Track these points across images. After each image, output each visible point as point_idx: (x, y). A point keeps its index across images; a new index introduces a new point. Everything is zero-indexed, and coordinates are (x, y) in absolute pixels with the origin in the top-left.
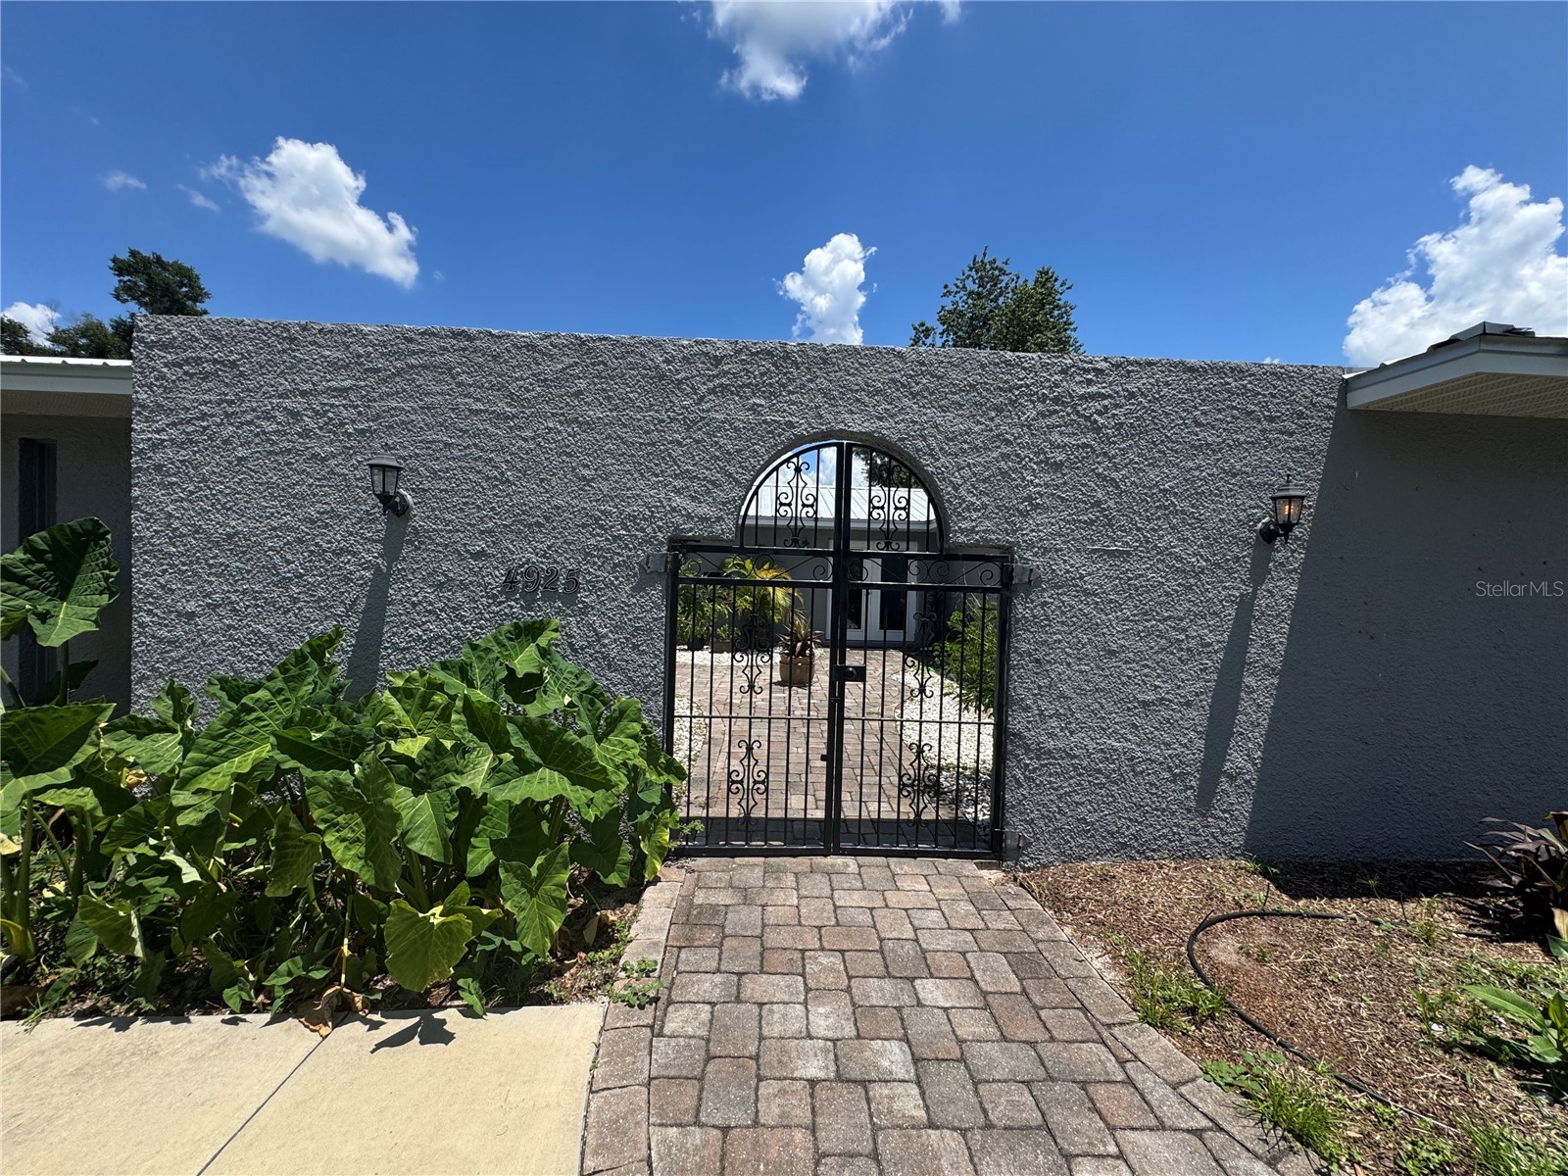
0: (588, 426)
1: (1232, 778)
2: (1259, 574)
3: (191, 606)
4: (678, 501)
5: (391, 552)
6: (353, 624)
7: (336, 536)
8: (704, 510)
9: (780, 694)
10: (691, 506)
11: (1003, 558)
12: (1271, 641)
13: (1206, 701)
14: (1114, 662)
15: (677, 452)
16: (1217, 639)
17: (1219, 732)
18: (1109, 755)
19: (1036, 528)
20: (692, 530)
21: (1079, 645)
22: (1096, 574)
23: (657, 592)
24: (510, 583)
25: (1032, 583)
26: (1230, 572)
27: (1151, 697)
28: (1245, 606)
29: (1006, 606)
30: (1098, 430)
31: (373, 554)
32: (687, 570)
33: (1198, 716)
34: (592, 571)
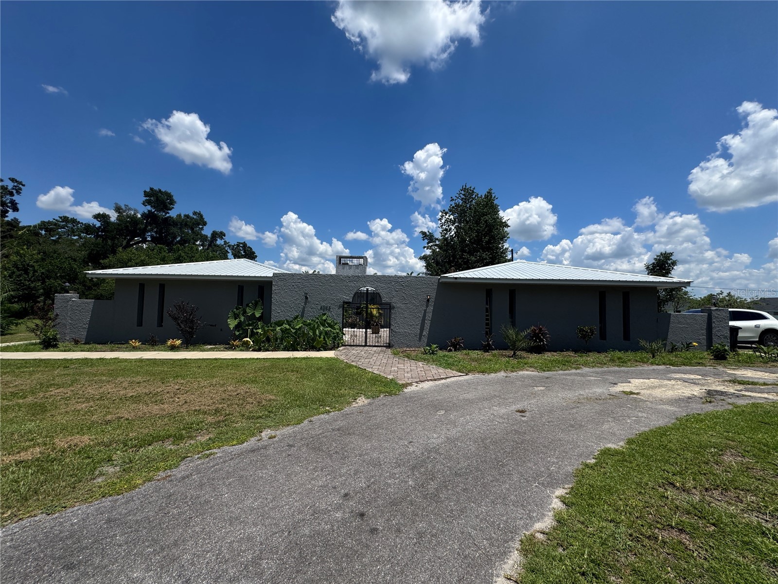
0: (332, 286)
1: (424, 336)
2: (427, 306)
3: (279, 311)
4: (344, 297)
5: (305, 304)
6: (300, 314)
7: (298, 302)
8: (348, 298)
9: (371, 335)
10: (346, 297)
11: (389, 304)
12: (429, 316)
13: (420, 325)
14: (406, 319)
15: (344, 290)
16: (421, 316)
17: (422, 329)
18: (405, 332)
19: (394, 300)
20: (346, 301)
21: (401, 317)
22: (403, 306)
23: (341, 309)
24: (321, 308)
25: (394, 308)
26: (423, 306)
27: (411, 324)
28: (425, 311)
29: (390, 311)
30: (403, 286)
31: (303, 304)
32: (345, 306)
33: (419, 327)
34: (332, 306)
